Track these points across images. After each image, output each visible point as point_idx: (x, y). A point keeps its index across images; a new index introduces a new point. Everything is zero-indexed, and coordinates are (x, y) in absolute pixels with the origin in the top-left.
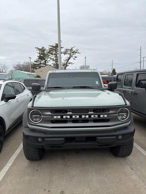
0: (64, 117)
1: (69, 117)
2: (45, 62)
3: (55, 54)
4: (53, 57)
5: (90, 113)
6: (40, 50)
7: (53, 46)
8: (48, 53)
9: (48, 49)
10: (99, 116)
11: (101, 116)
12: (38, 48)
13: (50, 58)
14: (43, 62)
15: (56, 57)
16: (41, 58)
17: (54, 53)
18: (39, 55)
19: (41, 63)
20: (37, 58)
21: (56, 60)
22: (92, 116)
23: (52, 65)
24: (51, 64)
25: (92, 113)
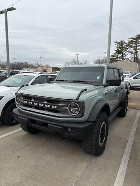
0: (29, 103)
1: (31, 103)
2: (123, 55)
3: (134, 47)
4: (132, 50)
5: (45, 102)
6: (118, 43)
7: (133, 38)
8: (127, 46)
9: (127, 42)
10: (51, 106)
11: (52, 107)
12: (116, 42)
13: (128, 51)
14: (120, 55)
15: (136, 49)
16: (118, 52)
17: (134, 45)
18: (116, 49)
19: (117, 57)
20: (115, 52)
21: (136, 53)
22: (46, 106)
23: (130, 59)
24: (128, 57)
25: (47, 102)
